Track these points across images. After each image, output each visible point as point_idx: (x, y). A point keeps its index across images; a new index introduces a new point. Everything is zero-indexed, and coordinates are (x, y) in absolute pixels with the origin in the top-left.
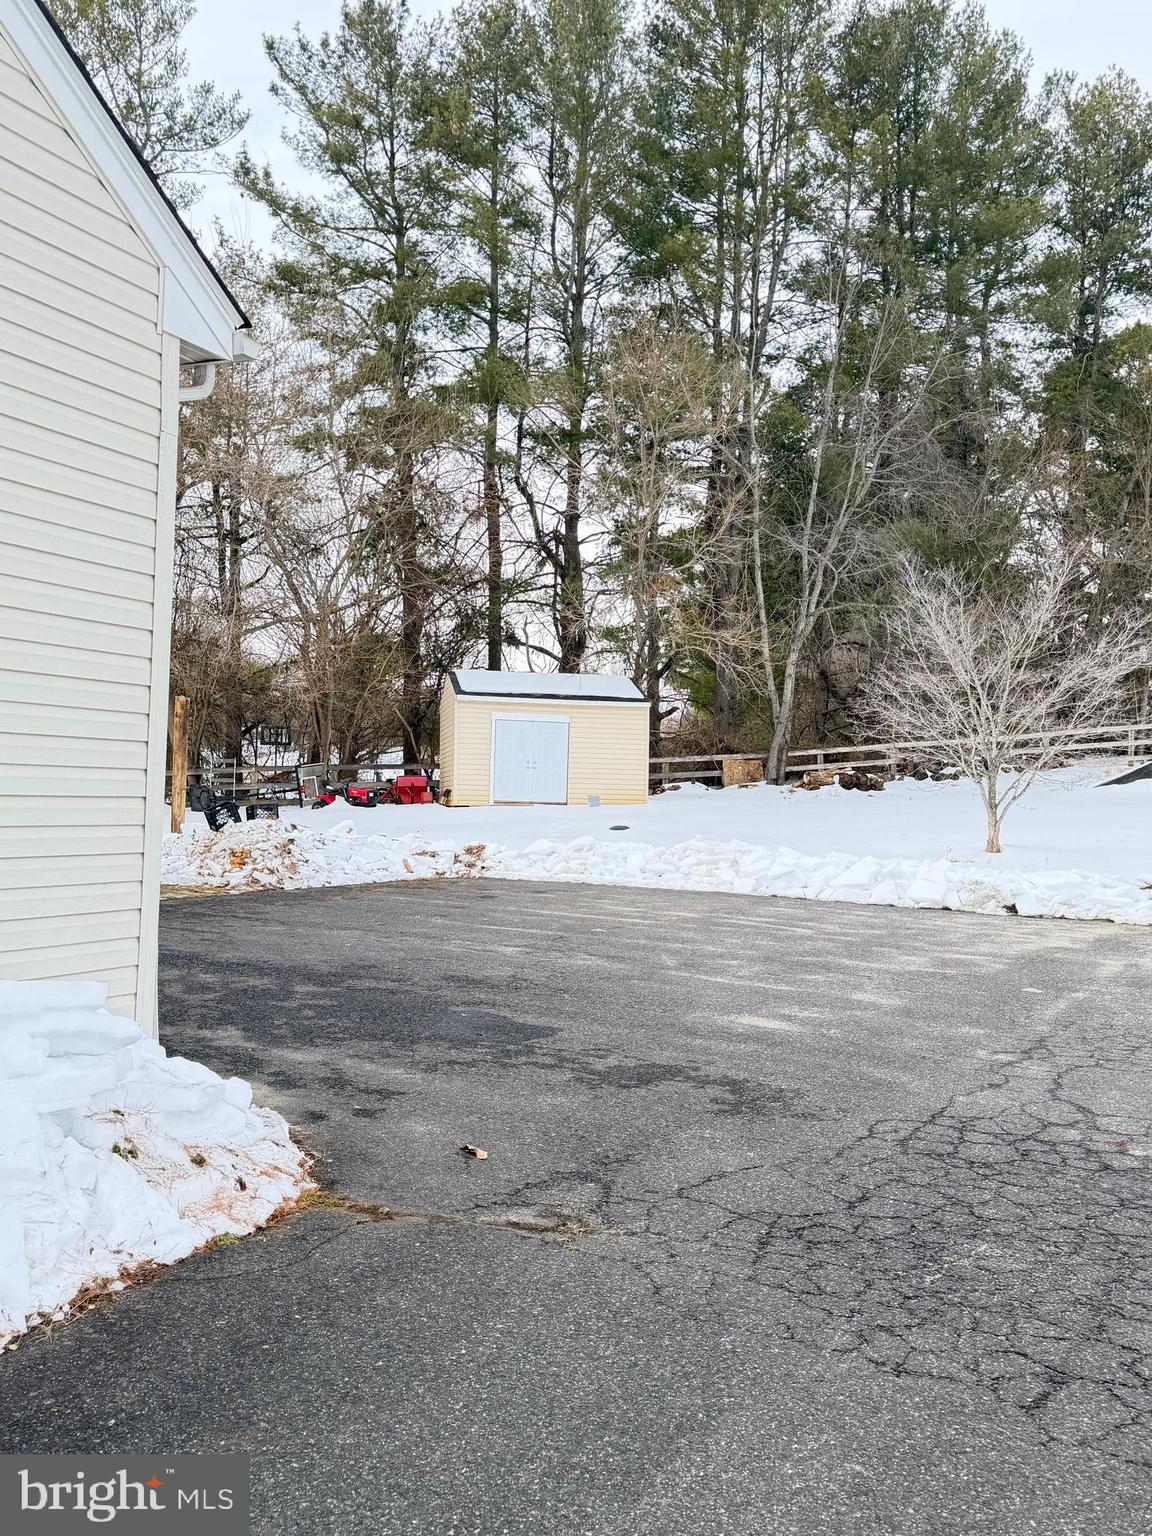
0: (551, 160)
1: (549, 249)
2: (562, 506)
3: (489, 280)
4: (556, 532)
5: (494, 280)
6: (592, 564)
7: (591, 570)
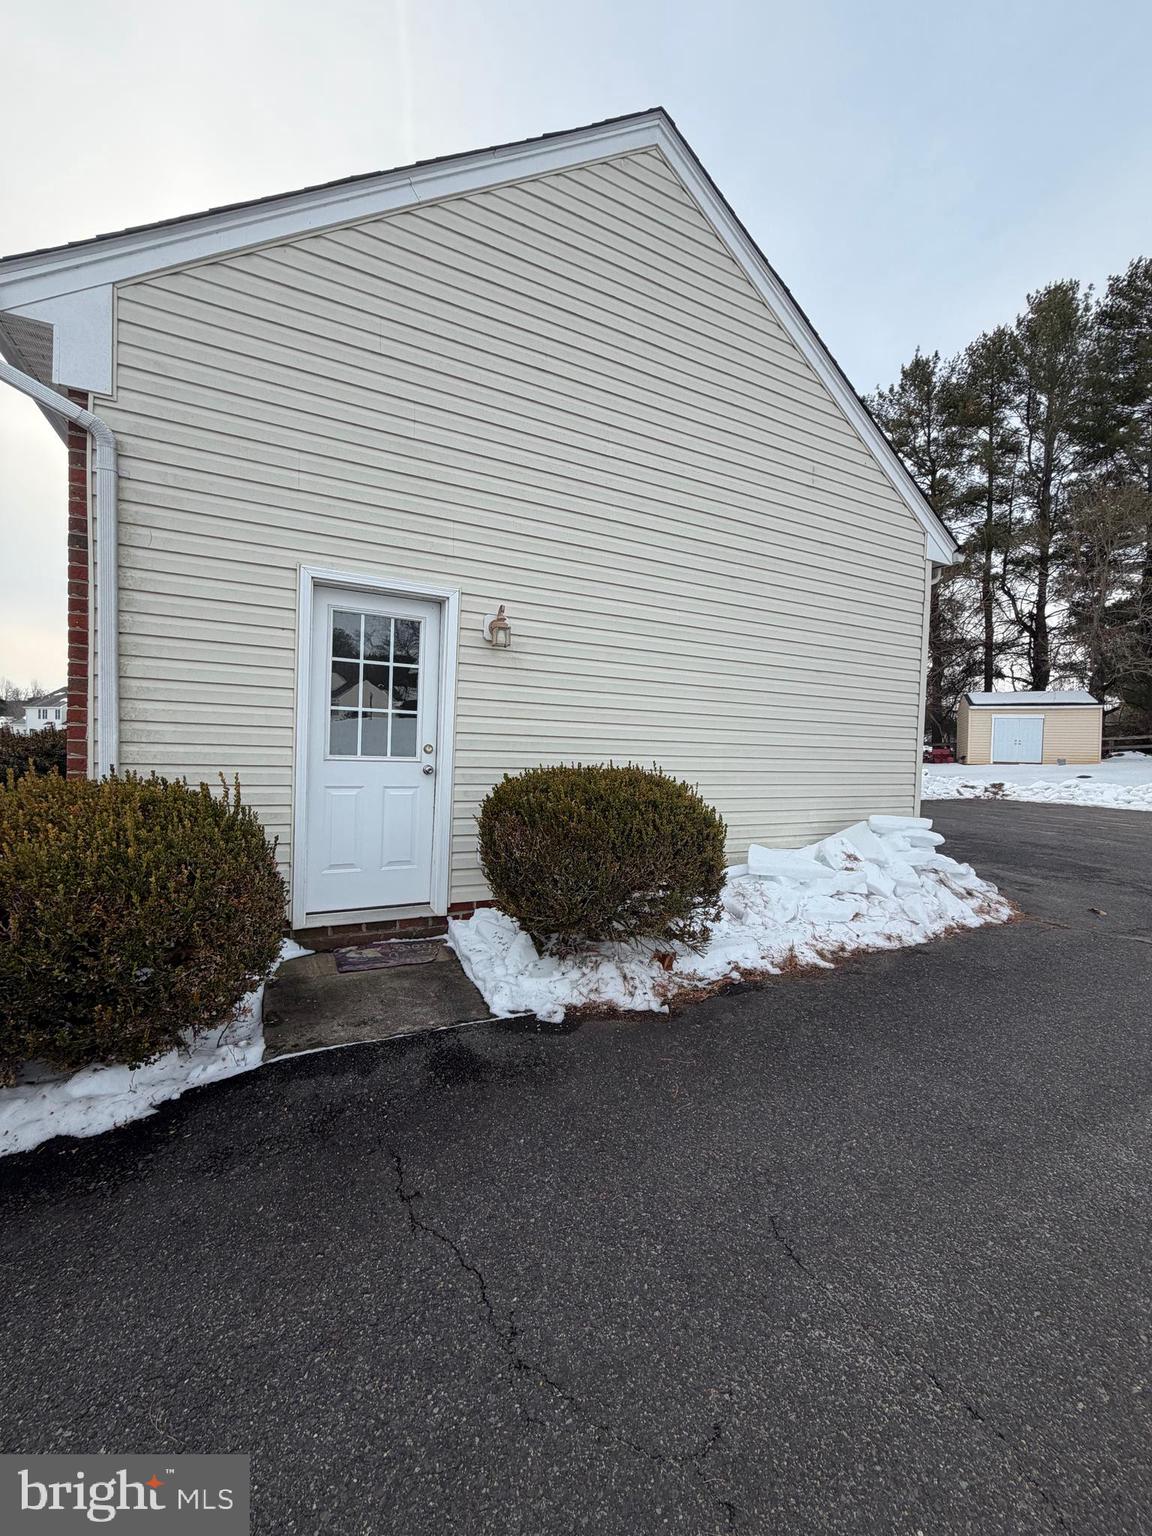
0: (1028, 410)
1: (1026, 459)
2: (1034, 598)
3: (987, 485)
4: (1030, 613)
5: (991, 485)
6: (1055, 628)
7: (1055, 632)
